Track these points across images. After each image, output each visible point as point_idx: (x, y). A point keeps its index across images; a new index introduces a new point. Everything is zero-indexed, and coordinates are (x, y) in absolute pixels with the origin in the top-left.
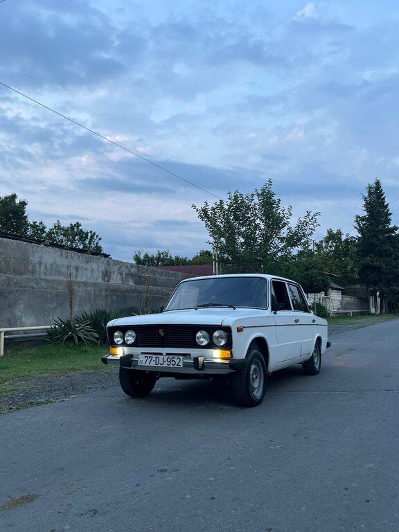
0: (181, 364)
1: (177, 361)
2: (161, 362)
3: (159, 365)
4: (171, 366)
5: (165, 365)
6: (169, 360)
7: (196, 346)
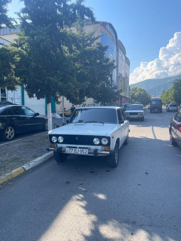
0: (87, 152)
1: (85, 151)
2: (77, 151)
3: (76, 153)
4: (82, 153)
5: (79, 153)
6: (81, 151)
7: (93, 144)
